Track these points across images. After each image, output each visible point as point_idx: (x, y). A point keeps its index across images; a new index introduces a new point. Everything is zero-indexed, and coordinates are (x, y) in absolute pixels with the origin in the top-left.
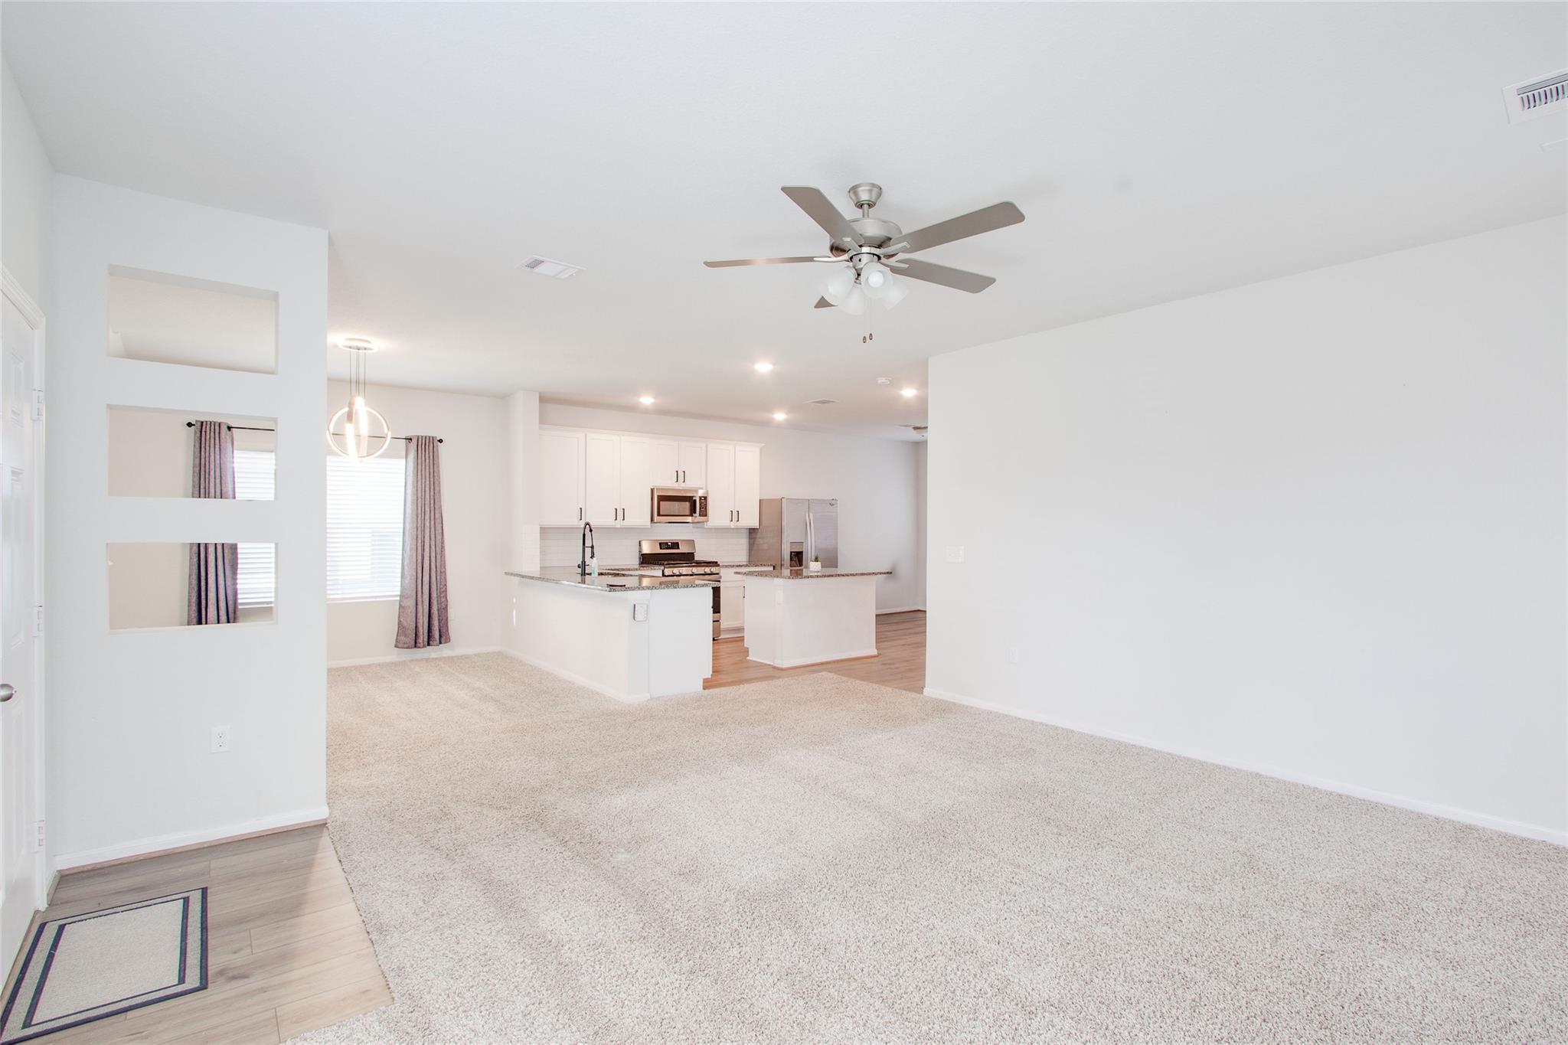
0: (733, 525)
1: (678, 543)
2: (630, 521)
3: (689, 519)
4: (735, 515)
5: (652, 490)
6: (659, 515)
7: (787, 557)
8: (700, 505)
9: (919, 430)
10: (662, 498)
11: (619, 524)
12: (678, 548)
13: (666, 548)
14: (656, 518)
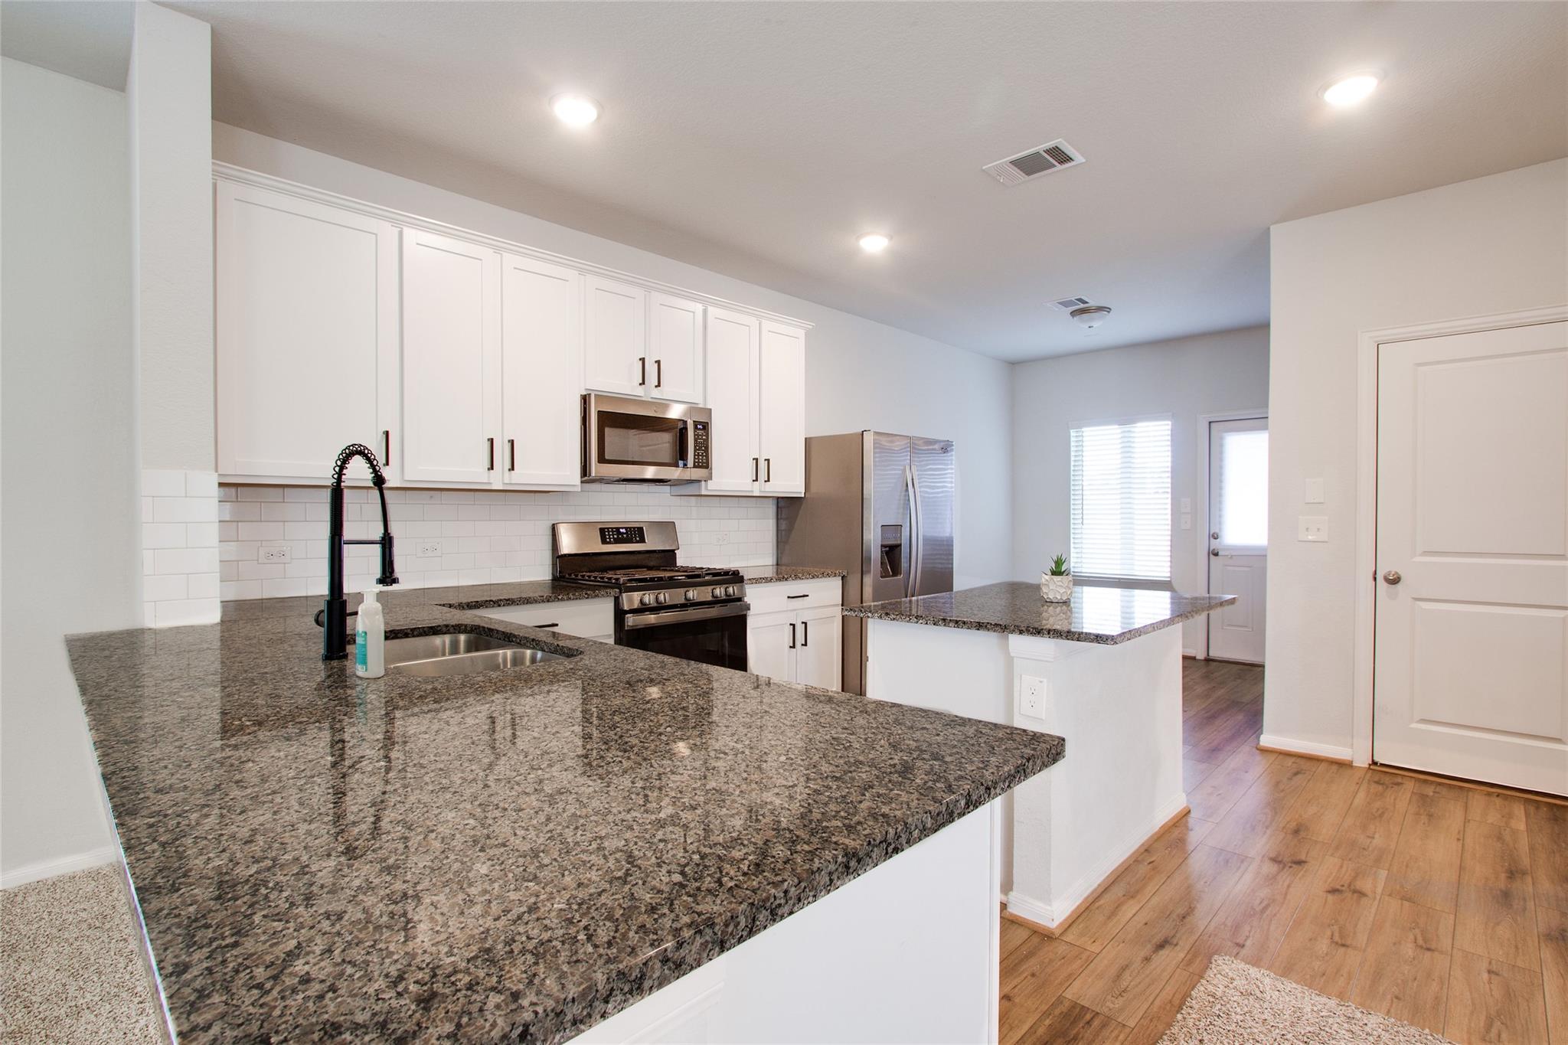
0: (757, 489)
1: (641, 530)
2: (527, 475)
3: (674, 473)
4: (761, 468)
5: (585, 399)
6: (602, 459)
7: (875, 554)
8: (696, 440)
9: (1085, 316)
10: (608, 420)
11: (498, 479)
12: (642, 540)
13: (617, 541)
14: (595, 468)
